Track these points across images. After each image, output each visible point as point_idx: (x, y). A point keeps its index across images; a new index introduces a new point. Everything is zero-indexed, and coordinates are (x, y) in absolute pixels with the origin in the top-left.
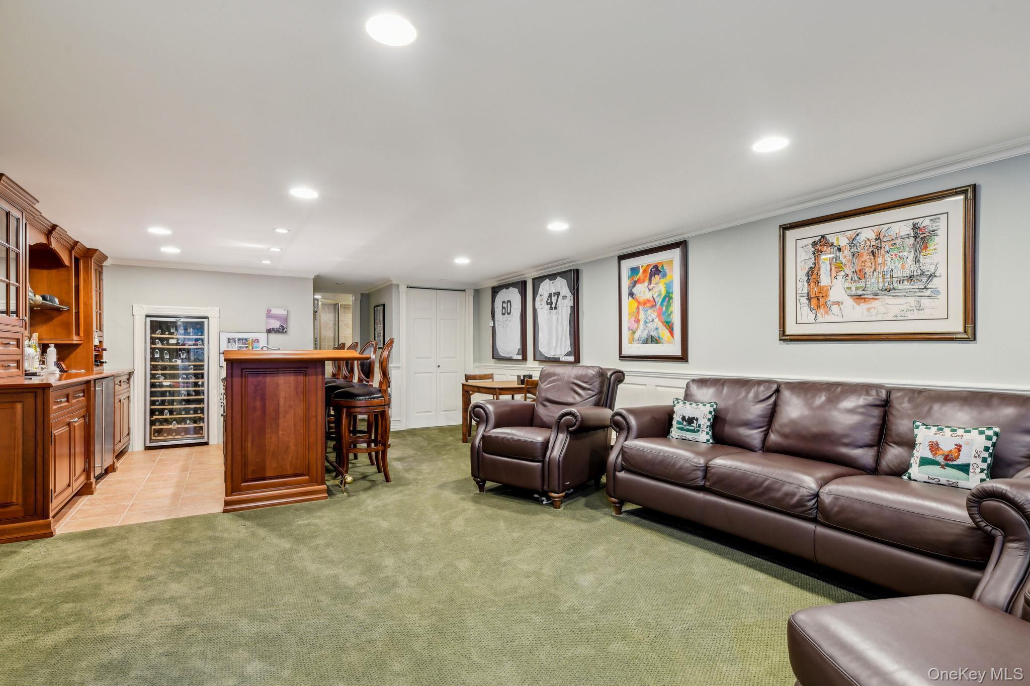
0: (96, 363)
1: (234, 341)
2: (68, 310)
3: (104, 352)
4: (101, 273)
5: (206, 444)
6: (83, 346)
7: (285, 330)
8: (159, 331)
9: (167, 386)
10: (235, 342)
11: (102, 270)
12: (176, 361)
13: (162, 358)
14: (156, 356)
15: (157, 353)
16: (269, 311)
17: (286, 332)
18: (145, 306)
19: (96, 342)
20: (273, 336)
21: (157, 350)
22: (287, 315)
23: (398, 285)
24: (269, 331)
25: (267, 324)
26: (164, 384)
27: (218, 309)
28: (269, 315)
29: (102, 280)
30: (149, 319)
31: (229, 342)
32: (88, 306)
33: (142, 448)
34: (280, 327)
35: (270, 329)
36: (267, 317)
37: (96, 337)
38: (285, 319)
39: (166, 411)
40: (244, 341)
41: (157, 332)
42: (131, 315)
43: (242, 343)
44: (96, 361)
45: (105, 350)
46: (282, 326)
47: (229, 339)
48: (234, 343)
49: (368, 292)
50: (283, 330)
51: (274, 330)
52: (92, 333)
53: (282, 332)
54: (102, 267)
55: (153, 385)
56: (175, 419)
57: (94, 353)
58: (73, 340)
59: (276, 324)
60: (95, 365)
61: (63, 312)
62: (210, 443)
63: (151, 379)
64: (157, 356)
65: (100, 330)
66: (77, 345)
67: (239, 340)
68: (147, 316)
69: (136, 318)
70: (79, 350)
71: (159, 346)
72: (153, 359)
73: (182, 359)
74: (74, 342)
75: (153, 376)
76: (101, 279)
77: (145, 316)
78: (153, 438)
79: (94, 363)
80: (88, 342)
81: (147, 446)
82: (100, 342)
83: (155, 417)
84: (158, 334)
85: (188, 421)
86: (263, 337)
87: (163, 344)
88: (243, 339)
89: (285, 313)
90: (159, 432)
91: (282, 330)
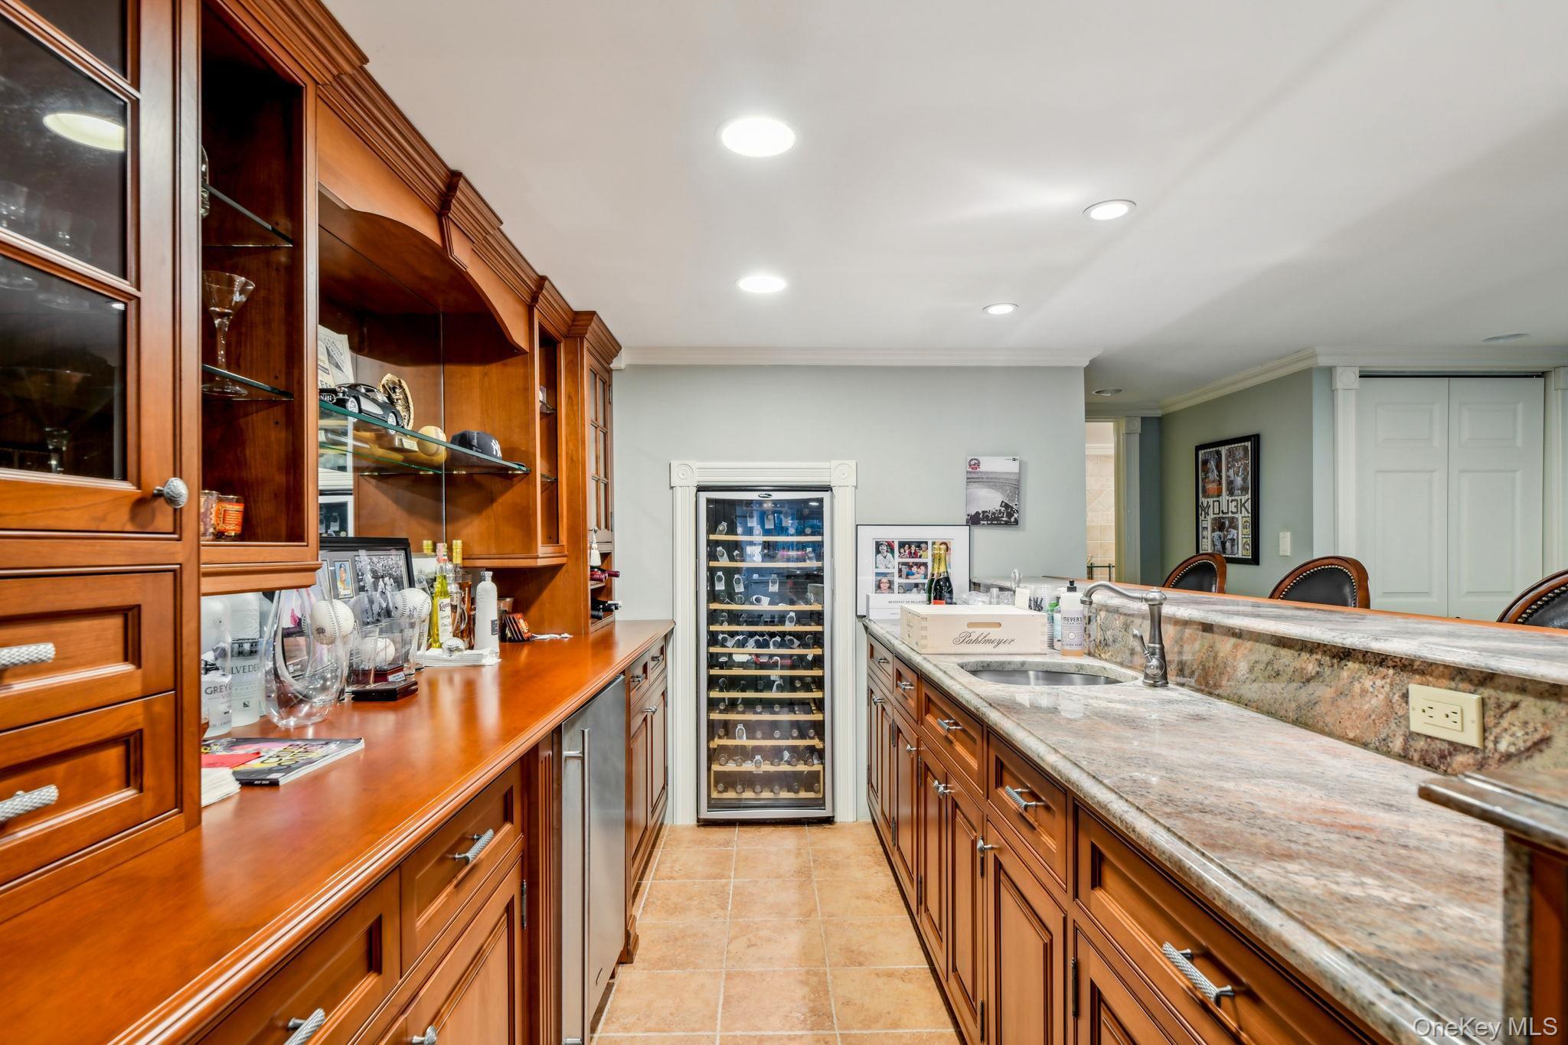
0: (596, 613)
1: (890, 546)
2: (526, 474)
3: (615, 579)
4: (607, 386)
5: (829, 821)
6: (567, 571)
7: (1016, 515)
8: (723, 526)
9: (743, 665)
10: (892, 551)
11: (610, 378)
12: (758, 600)
13: (731, 595)
14: (717, 588)
15: (720, 579)
16: (975, 465)
17: (1016, 522)
18: (696, 464)
19: (595, 560)
20: (982, 533)
21: (720, 573)
22: (1020, 473)
23: (1329, 371)
24: (974, 520)
25: (968, 501)
26: (737, 658)
27: (852, 463)
28: (974, 475)
29: (610, 403)
30: (704, 496)
31: (878, 552)
32: (577, 464)
33: (692, 821)
34: (1003, 509)
35: (978, 513)
36: (970, 480)
37: (595, 545)
38: (1014, 486)
39: (740, 726)
40: (913, 548)
41: (721, 528)
42: (669, 487)
43: (910, 553)
44: (595, 607)
45: (616, 575)
46: (1007, 506)
47: (878, 544)
48: (889, 555)
49: (1159, 413)
50: (1010, 515)
51: (986, 518)
52: (585, 536)
53: (1007, 523)
54: (609, 371)
55: (713, 661)
56: (757, 750)
57: (592, 585)
58: (537, 558)
59: (990, 500)
60: (593, 617)
61: (515, 480)
62: (838, 819)
63: (709, 645)
64: (720, 586)
65: (606, 527)
66: (554, 570)
67: (902, 545)
68: (701, 489)
69: (678, 491)
70: (559, 580)
71: (724, 562)
72: (713, 596)
73: (771, 595)
74: (541, 563)
75: (713, 639)
76: (607, 401)
77: (695, 490)
78: (715, 795)
79: (590, 612)
80: (578, 559)
81: (702, 816)
82: (605, 556)
83: (717, 742)
84: (721, 533)
85: (786, 755)
86: (959, 537)
87: (732, 558)
88: (910, 544)
89: (1014, 467)
90: (728, 781)
91: (1007, 517)
